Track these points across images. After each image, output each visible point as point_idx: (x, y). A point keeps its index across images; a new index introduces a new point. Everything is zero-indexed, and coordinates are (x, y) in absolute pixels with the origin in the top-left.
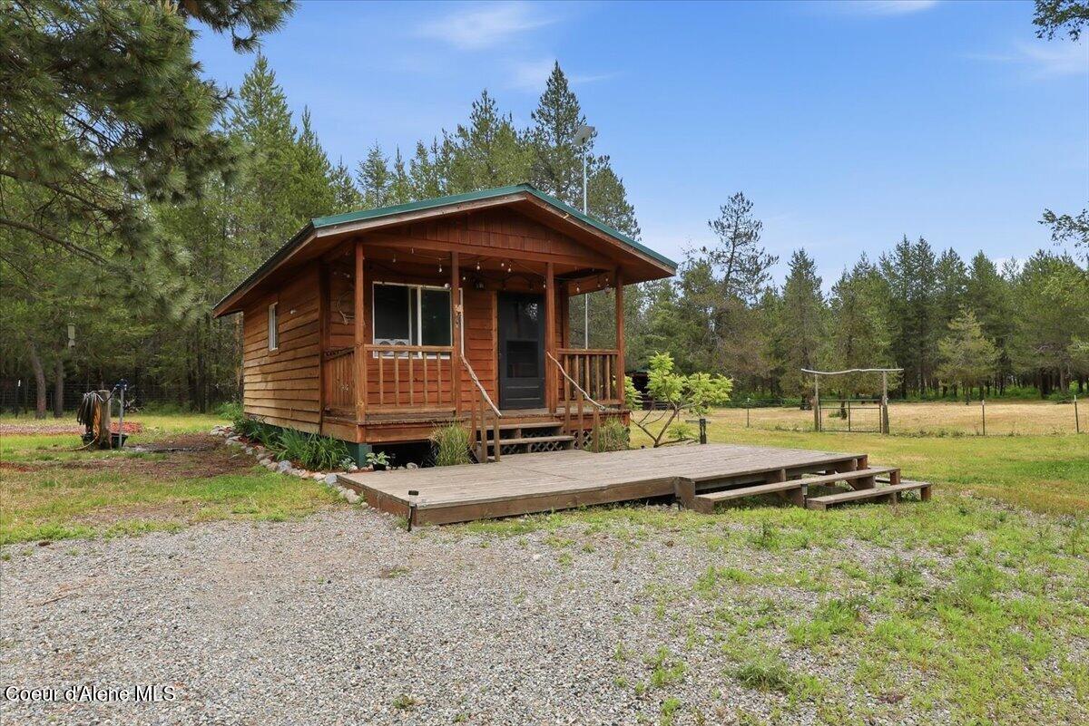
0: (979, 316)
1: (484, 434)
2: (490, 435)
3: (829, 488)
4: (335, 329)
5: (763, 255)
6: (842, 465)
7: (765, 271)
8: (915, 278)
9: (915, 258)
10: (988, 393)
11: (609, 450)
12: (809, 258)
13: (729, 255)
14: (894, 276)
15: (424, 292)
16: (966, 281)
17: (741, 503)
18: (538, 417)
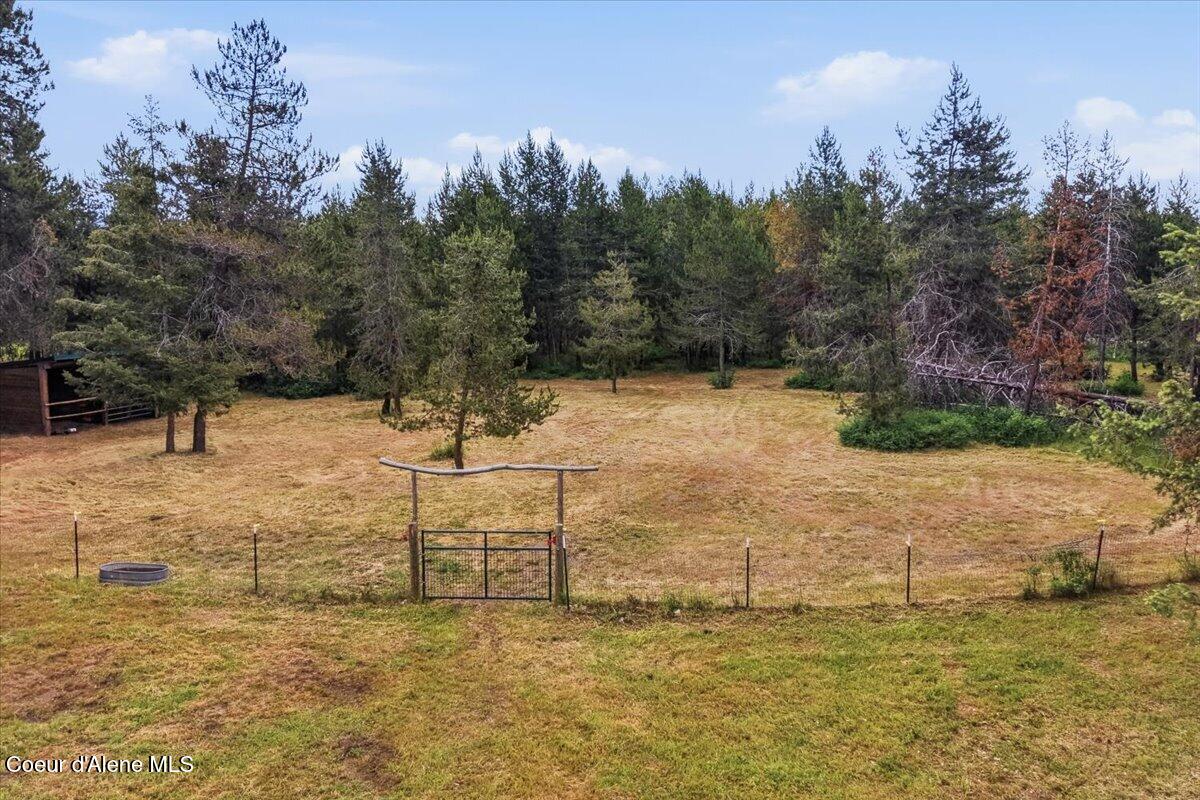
7: (315, 180)
9: (544, 170)
12: (393, 162)
14: (515, 193)
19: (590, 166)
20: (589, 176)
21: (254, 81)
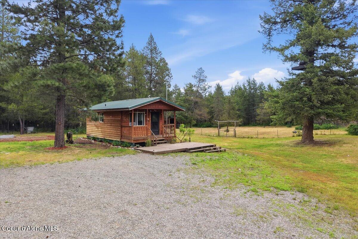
1: (153, 141)
2: (155, 141)
3: (210, 149)
4: (123, 121)
5: (207, 85)
6: (212, 146)
7: (208, 90)
9: (252, 84)
11: (173, 143)
12: (221, 85)
13: (198, 85)
14: (246, 89)
15: (138, 113)
17: (195, 152)
18: (160, 137)
19: (262, 82)
21: (200, 76)
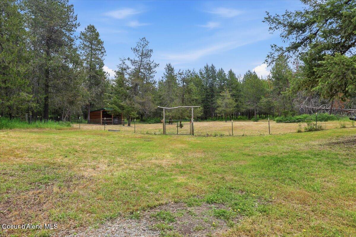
0: (230, 91)
5: (153, 63)
7: (154, 70)
8: (210, 78)
9: (210, 71)
10: (232, 118)
12: (172, 66)
14: (203, 77)
16: (226, 80)
19: (222, 69)
20: (221, 72)
21: (143, 49)
